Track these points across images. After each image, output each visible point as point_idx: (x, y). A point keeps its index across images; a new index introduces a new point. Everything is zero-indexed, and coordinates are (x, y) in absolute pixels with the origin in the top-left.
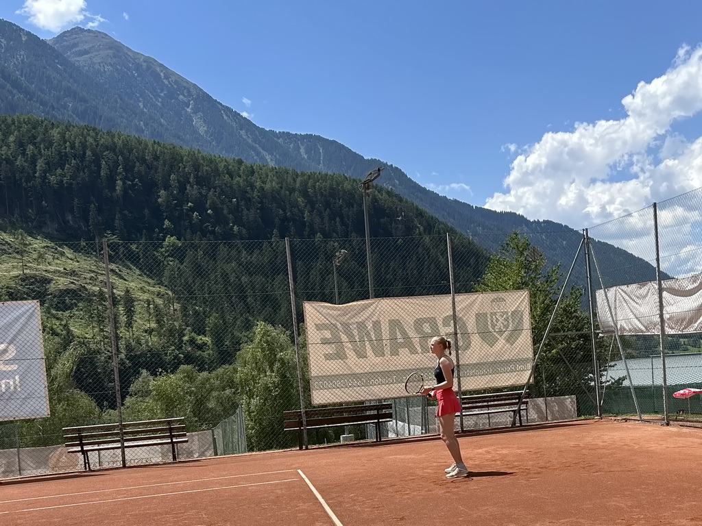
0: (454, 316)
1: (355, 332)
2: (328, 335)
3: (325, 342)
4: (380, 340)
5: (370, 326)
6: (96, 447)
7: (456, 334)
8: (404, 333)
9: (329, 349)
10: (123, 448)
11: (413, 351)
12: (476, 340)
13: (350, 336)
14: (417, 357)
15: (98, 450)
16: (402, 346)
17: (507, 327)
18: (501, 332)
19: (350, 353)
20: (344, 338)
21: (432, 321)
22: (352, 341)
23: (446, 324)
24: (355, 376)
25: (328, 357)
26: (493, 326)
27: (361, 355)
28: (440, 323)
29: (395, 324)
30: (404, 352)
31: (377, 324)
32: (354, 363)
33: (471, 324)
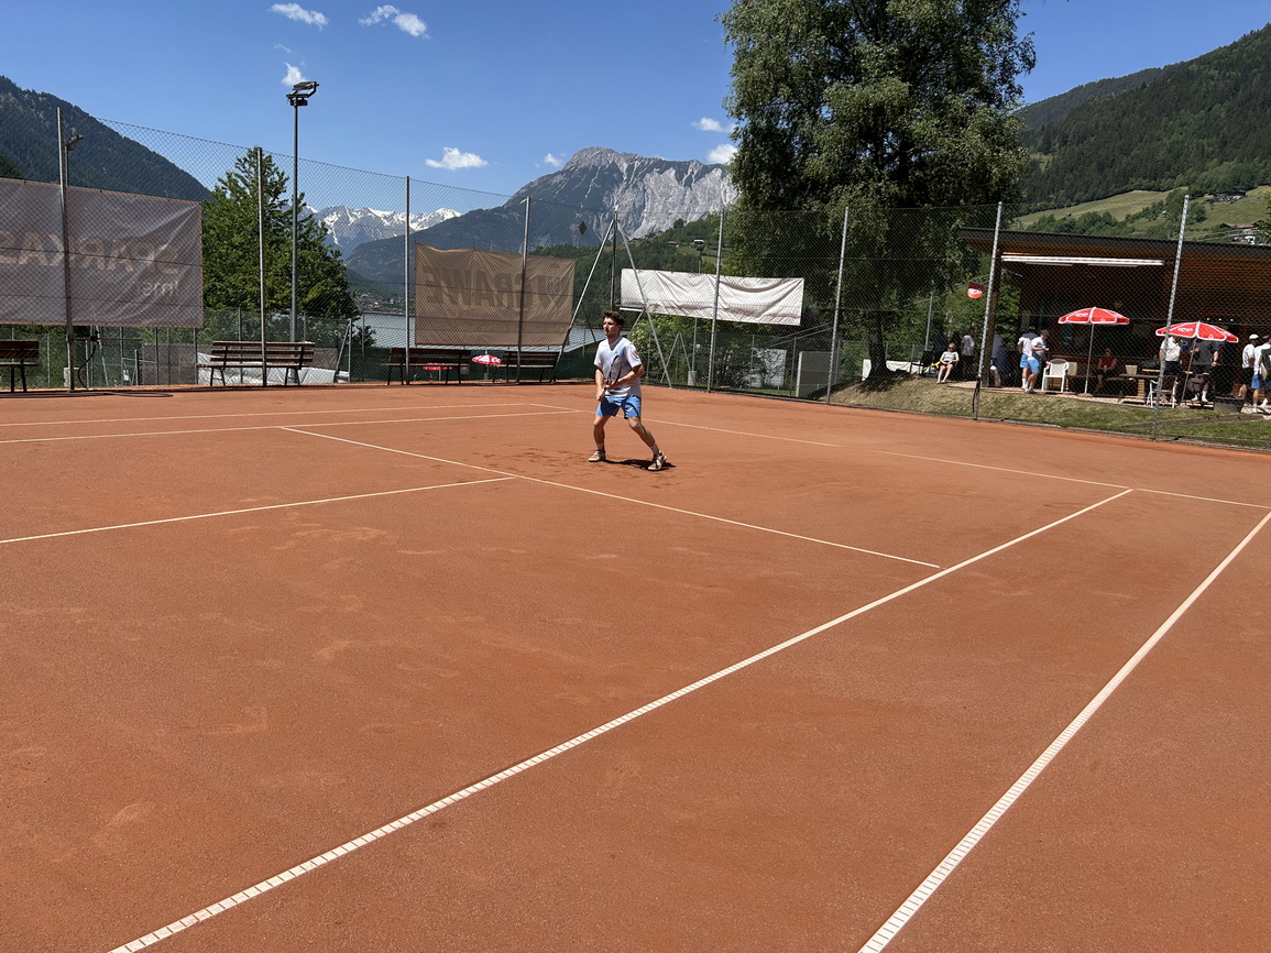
0: (523, 276)
6: (238, 363)
7: (523, 292)
8: (487, 285)
11: (492, 304)
12: (536, 299)
14: (493, 309)
15: (242, 367)
16: (485, 297)
18: (553, 295)
19: (446, 299)
21: (507, 277)
23: (516, 283)
27: (454, 302)
28: (513, 280)
29: (482, 276)
30: (485, 302)
33: (534, 287)
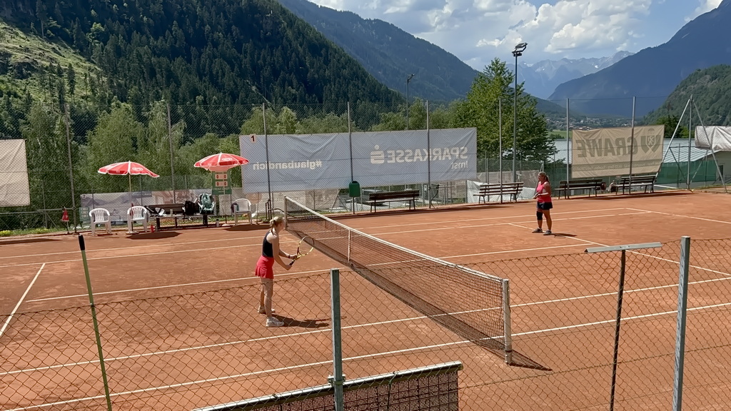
0: (632, 138)
1: (591, 144)
2: (580, 145)
3: (579, 149)
4: (601, 148)
5: (597, 141)
7: (632, 146)
8: (611, 145)
9: (580, 152)
10: (501, 195)
11: (614, 154)
12: (640, 149)
13: (589, 146)
14: (615, 157)
16: (609, 151)
17: (653, 143)
18: (650, 146)
19: (588, 155)
20: (587, 147)
21: (623, 139)
22: (590, 149)
23: (628, 142)
24: (589, 165)
25: (579, 156)
26: (648, 142)
27: (592, 156)
28: (626, 141)
29: (608, 140)
30: (610, 154)
31: (600, 140)
32: (589, 159)
33: (639, 143)
